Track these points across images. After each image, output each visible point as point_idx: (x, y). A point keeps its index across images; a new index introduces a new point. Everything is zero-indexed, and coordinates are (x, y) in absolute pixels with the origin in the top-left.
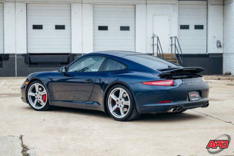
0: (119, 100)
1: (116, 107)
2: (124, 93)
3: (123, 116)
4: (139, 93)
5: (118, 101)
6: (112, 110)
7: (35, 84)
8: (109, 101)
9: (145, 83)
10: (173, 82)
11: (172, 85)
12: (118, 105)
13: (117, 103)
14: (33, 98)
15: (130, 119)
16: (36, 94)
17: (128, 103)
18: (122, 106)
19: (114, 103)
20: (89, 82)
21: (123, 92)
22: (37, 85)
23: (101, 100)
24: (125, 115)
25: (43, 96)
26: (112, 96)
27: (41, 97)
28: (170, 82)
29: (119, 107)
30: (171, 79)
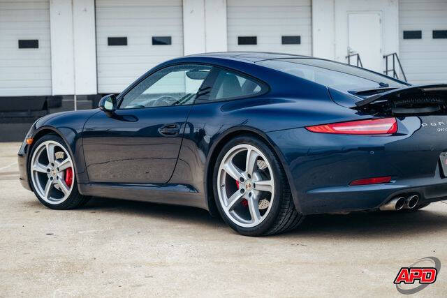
0: (245, 177)
1: (237, 196)
2: (259, 158)
3: (257, 221)
4: (300, 159)
5: (242, 179)
6: (226, 204)
7: (46, 143)
8: (220, 182)
9: (317, 129)
10: (396, 125)
11: (394, 133)
12: (243, 191)
13: (241, 186)
14: (43, 178)
15: (276, 229)
16: (49, 167)
17: (270, 185)
18: (255, 195)
19: (232, 185)
20: (171, 132)
21: (255, 157)
22: (49, 145)
23: (199, 179)
24: (263, 218)
25: (65, 171)
26: (227, 167)
27: (61, 176)
28: (386, 125)
29: (246, 197)
30: (389, 115)
